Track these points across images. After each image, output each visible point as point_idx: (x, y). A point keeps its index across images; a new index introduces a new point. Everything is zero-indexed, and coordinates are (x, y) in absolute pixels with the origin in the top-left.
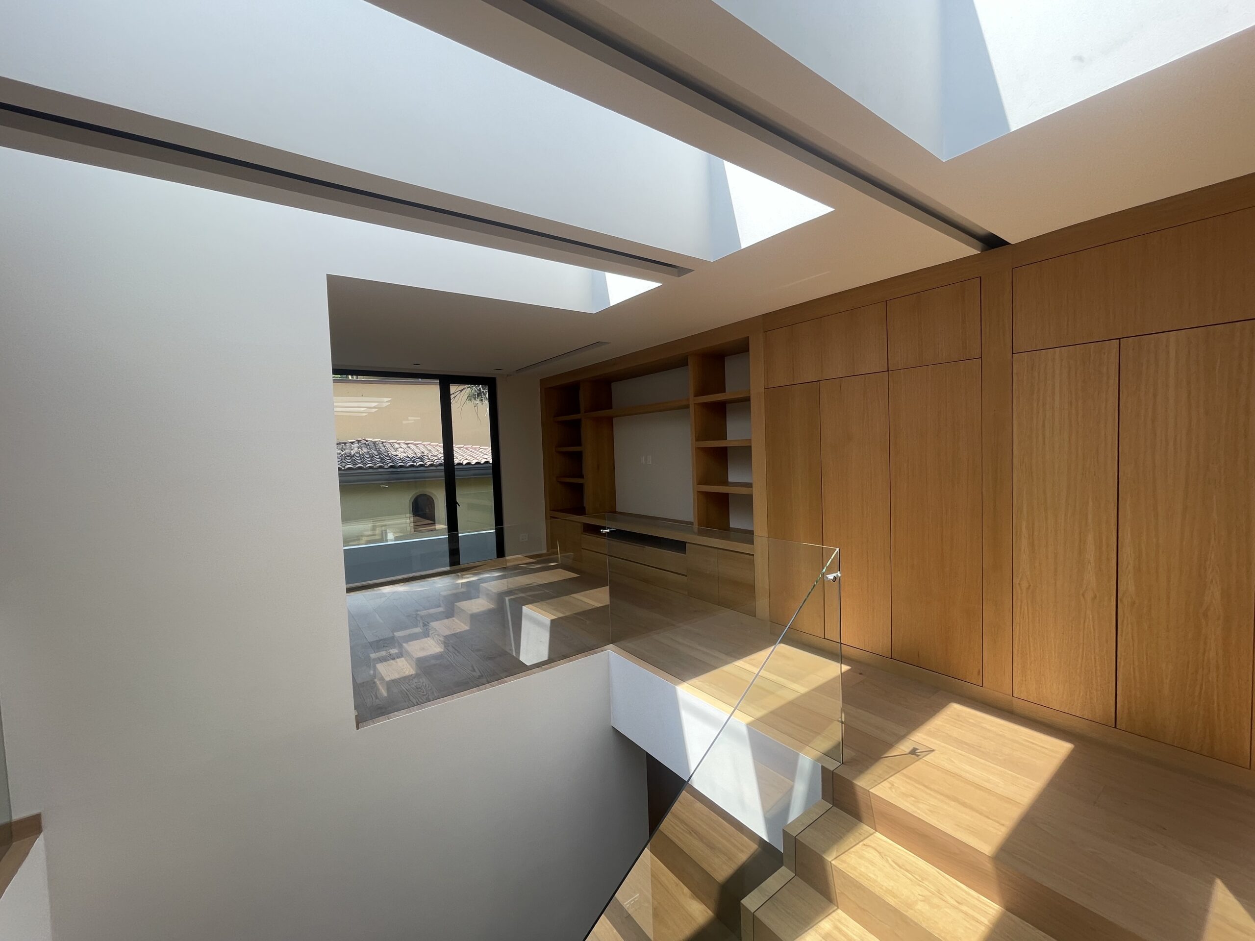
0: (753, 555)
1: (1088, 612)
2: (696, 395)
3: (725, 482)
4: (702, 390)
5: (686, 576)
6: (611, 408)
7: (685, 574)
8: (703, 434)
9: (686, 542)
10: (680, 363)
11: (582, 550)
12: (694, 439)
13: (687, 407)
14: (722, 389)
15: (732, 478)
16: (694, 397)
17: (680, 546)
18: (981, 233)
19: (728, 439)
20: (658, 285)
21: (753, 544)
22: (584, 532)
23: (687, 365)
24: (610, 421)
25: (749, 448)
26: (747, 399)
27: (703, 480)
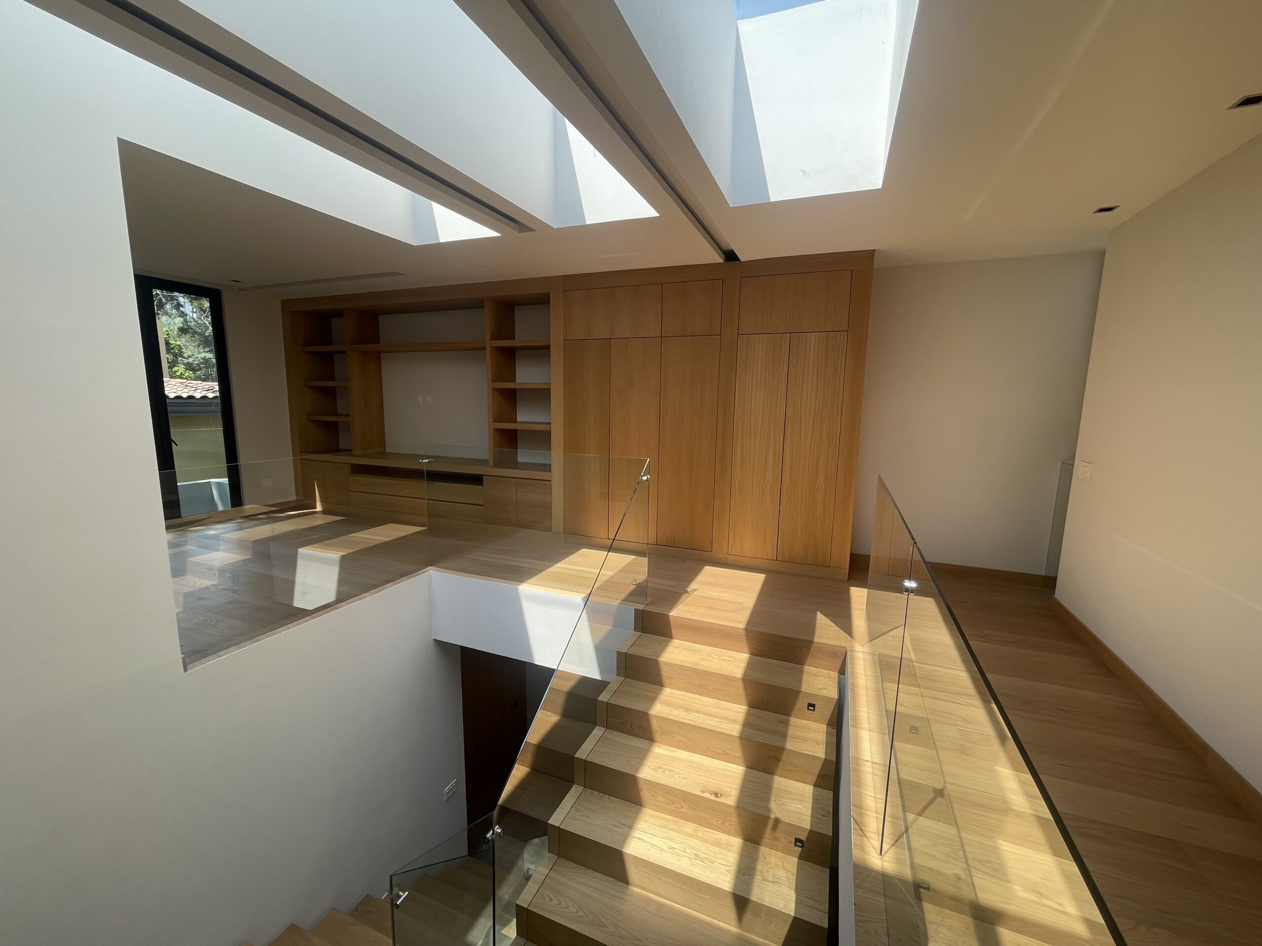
0: (550, 481)
1: (768, 496)
2: (493, 338)
3: (515, 421)
4: (497, 336)
5: (483, 505)
6: (378, 342)
7: (482, 504)
8: (497, 377)
9: (483, 475)
10: (476, 305)
11: (351, 492)
12: (490, 380)
13: (484, 349)
14: (513, 337)
15: (519, 419)
16: (491, 340)
17: (477, 480)
18: (725, 248)
19: (517, 382)
20: (495, 234)
21: (551, 471)
22: (352, 473)
23: (483, 307)
24: (378, 357)
25: (548, 390)
26: (547, 348)
27: (498, 419)
